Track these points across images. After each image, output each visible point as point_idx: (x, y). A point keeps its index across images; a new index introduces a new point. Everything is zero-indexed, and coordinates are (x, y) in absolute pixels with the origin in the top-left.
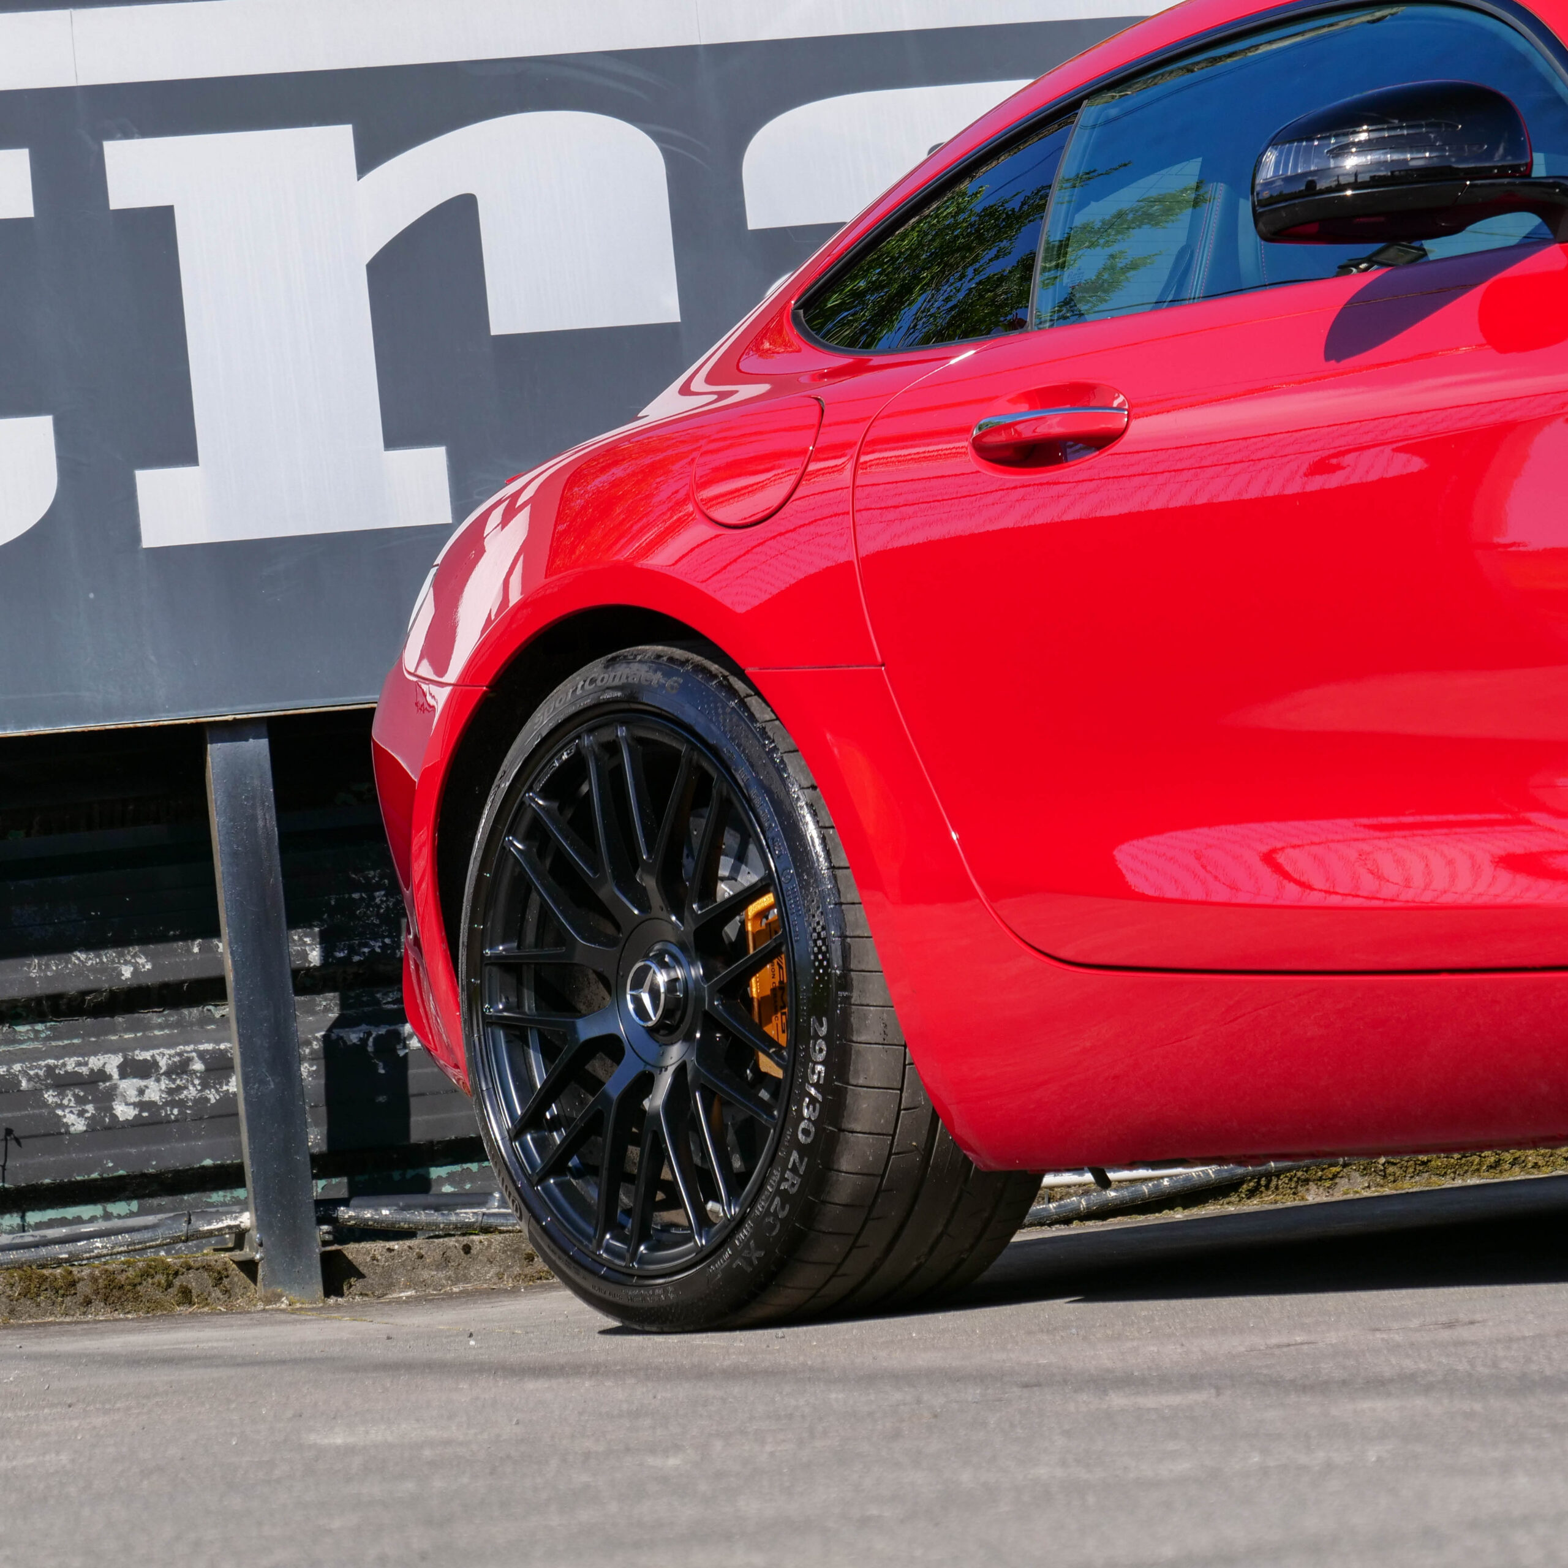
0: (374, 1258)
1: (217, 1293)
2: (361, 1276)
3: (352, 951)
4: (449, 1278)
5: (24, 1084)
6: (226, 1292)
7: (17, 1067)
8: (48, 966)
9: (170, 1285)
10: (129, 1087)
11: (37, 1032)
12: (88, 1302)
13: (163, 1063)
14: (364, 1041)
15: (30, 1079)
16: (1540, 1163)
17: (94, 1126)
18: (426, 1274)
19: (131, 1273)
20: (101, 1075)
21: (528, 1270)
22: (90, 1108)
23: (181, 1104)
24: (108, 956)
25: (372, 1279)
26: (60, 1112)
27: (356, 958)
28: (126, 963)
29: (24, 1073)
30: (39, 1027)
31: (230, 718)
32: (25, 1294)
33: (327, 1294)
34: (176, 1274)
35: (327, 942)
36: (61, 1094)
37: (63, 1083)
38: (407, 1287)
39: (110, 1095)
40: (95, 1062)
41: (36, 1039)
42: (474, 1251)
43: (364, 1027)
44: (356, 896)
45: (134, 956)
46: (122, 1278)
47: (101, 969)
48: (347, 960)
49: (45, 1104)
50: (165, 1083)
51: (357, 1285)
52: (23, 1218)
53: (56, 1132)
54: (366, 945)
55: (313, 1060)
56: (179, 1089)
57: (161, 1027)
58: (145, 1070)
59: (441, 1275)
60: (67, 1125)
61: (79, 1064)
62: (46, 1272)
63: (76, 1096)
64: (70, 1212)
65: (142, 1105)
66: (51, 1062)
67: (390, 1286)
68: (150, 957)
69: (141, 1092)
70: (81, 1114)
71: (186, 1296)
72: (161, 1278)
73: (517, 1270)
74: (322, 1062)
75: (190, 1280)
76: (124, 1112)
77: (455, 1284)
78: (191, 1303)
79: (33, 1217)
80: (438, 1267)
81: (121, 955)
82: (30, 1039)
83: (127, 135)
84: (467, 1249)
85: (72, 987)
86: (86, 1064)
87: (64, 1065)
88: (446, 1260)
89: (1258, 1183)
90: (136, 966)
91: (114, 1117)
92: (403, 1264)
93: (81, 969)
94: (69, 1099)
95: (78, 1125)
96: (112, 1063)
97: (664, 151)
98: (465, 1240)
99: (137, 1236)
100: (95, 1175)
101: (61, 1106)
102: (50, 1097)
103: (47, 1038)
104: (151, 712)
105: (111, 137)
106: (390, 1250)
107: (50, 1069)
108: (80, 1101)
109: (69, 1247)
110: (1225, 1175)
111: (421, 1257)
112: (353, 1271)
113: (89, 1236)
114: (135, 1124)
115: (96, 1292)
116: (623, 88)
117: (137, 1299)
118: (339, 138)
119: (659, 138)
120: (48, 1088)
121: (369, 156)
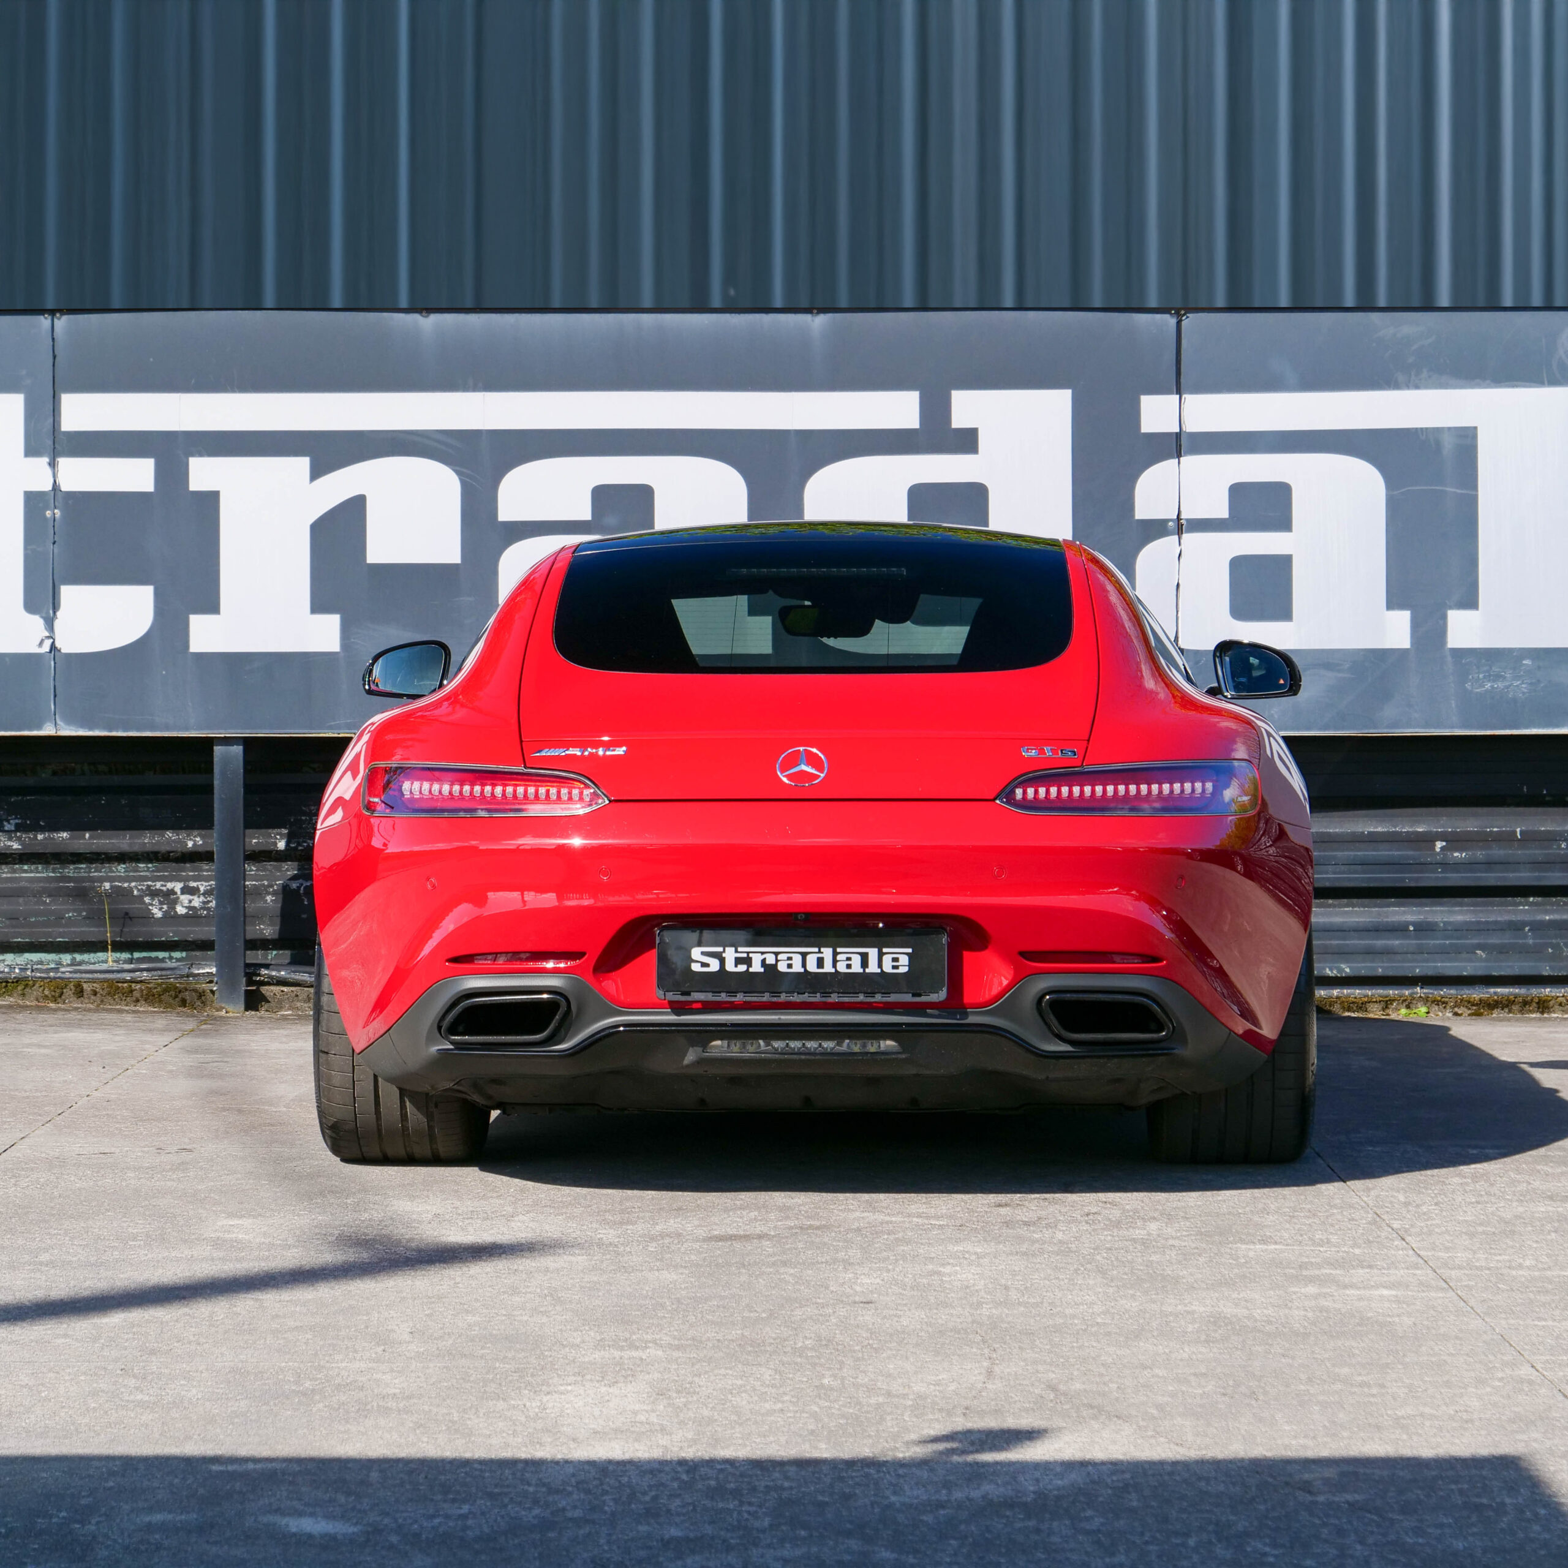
0: (275, 994)
1: (198, 1003)
2: (269, 1002)
3: (299, 844)
5: (135, 892)
6: (203, 1002)
7: (133, 884)
8: (154, 838)
9: (176, 997)
10: (185, 899)
11: (148, 868)
12: (137, 1001)
13: (202, 889)
14: (299, 888)
15: (139, 890)
17: (166, 914)
18: (299, 1004)
19: (159, 989)
20: (172, 892)
22: (165, 907)
23: (208, 909)
24: (182, 835)
25: (273, 1004)
26: (150, 907)
27: (300, 848)
28: (190, 840)
29: (136, 887)
30: (150, 865)
31: (222, 735)
32: (109, 994)
33: (247, 1009)
34: (180, 992)
35: (290, 839)
36: (153, 899)
37: (154, 894)
38: (289, 1009)
39: (176, 901)
40: (170, 885)
41: (148, 871)
43: (301, 881)
44: (303, 818)
45: (195, 837)
46: (154, 991)
47: (179, 841)
48: (295, 849)
49: (144, 903)
50: (202, 899)
51: (266, 1006)
52: (132, 955)
53: (148, 916)
54: (305, 842)
55: (274, 893)
56: (209, 902)
57: (207, 871)
58: (193, 891)
59: (306, 1005)
60: (153, 914)
61: (162, 886)
62: (120, 985)
63: (159, 900)
64: (153, 954)
65: (189, 908)
66: (150, 883)
67: (281, 1008)
68: (202, 837)
69: (190, 901)
70: (160, 909)
71: (184, 1003)
72: (173, 993)
74: (281, 896)
75: (187, 995)
76: (181, 910)
78: (185, 1007)
79: (136, 955)
80: (305, 1002)
81: (188, 836)
82: (144, 871)
83: (201, 455)
85: (164, 848)
86: (165, 886)
87: (155, 886)
90: (195, 841)
91: (176, 912)
92: (288, 998)
93: (169, 840)
94: (156, 902)
95: (159, 914)
96: (178, 886)
97: (460, 479)
99: (164, 973)
100: (163, 939)
101: (152, 905)
102: (147, 900)
103: (153, 871)
104: (187, 729)
105: (193, 455)
106: (282, 991)
107: (149, 887)
108: (161, 903)
109: (132, 975)
111: (297, 996)
112: (264, 999)
114: (185, 916)
115: (142, 996)
116: (443, 448)
117: (160, 1001)
118: (303, 463)
119: (457, 472)
120: (147, 895)
121: (316, 473)
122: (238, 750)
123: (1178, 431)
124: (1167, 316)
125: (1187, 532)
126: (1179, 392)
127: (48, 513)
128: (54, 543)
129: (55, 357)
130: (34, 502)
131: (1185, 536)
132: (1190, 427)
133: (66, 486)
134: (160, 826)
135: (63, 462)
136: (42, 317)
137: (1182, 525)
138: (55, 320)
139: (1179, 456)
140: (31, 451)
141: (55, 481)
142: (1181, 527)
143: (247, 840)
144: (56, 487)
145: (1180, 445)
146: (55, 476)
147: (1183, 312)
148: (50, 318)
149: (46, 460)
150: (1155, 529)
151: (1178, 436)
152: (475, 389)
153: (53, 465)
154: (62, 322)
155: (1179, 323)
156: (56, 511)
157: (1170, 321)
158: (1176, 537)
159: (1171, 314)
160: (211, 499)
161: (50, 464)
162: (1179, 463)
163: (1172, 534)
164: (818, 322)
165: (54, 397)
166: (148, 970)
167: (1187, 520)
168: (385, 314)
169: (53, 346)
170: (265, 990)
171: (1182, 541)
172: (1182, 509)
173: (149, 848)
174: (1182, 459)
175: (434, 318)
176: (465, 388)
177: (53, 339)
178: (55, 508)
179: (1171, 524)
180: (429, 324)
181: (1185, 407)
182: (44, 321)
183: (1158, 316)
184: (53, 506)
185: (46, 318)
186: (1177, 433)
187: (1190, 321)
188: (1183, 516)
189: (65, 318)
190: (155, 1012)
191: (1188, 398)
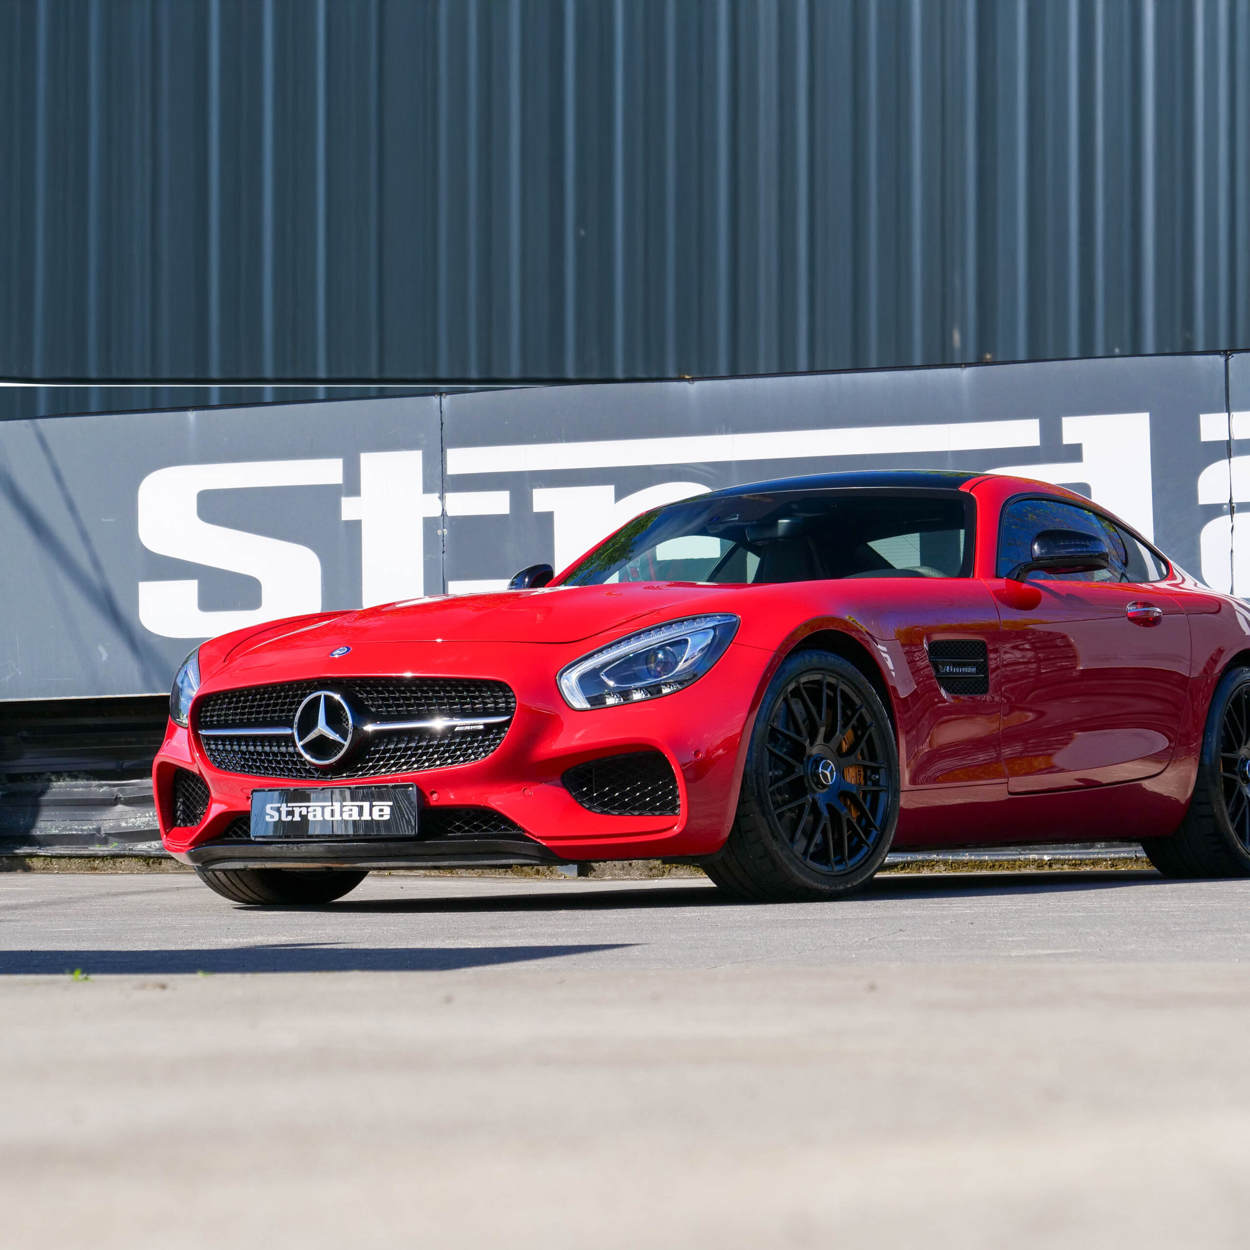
1: (548, 872)
4: (624, 874)
6: (551, 872)
16: (1009, 867)
18: (616, 872)
21: (650, 874)
33: (579, 875)
38: (609, 876)
42: (633, 865)
51: (594, 874)
59: (621, 872)
73: (646, 873)
77: (625, 876)
78: (539, 875)
80: (620, 870)
83: (541, 487)
84: (630, 865)
88: (623, 868)
89: (905, 865)
92: (609, 868)
105: (535, 488)
110: (891, 861)
111: (615, 866)
116: (706, 475)
118: (610, 490)
121: (619, 497)
123: (1228, 439)
124: (1218, 357)
125: (1237, 512)
126: (1228, 411)
127: (439, 532)
128: (443, 552)
129: (442, 424)
130: (430, 524)
131: (1236, 515)
132: (1238, 436)
133: (451, 513)
135: (449, 496)
136: (434, 397)
137: (1233, 507)
138: (442, 398)
139: (1230, 457)
140: (427, 489)
141: (443, 509)
142: (1232, 509)
144: (444, 514)
145: (1230, 450)
146: (443, 506)
147: (1229, 353)
148: (439, 397)
149: (437, 495)
150: (1213, 511)
151: (1229, 442)
152: (727, 432)
153: (442, 498)
154: (447, 400)
155: (1227, 360)
156: (444, 530)
157: (1221, 359)
158: (1230, 516)
159: (1220, 354)
160: (547, 518)
161: (440, 498)
162: (1230, 462)
163: (1227, 514)
164: (966, 374)
165: (442, 452)
167: (1237, 503)
168: (664, 384)
169: (441, 416)
171: (1234, 519)
172: (1233, 496)
174: (1231, 459)
175: (697, 384)
176: (720, 432)
177: (441, 412)
178: (444, 528)
179: (1225, 507)
180: (693, 389)
181: (1233, 421)
182: (435, 400)
183: (1211, 357)
184: (442, 527)
185: (436, 398)
186: (1227, 441)
187: (1234, 359)
188: (1234, 501)
189: (448, 397)
191: (1235, 415)
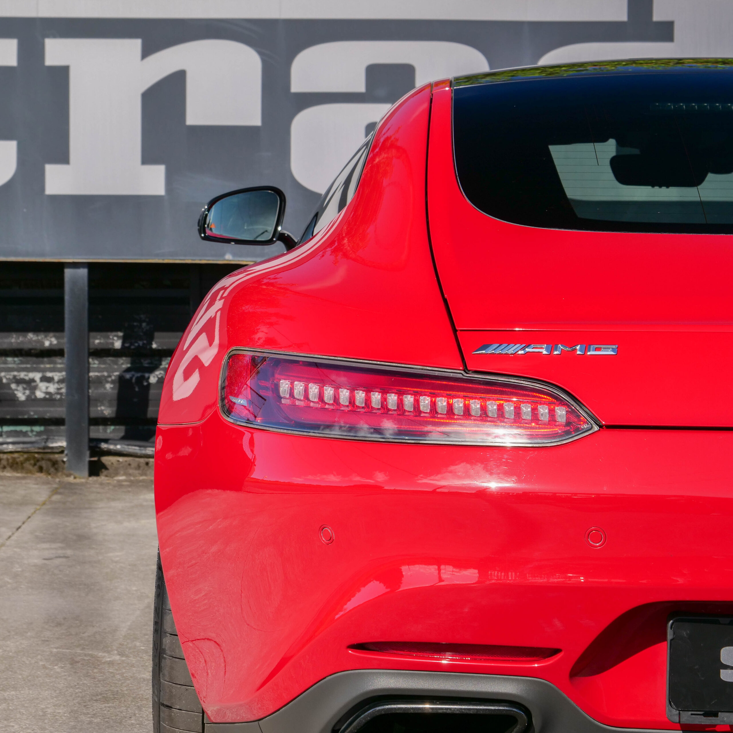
0: (112, 463)
1: (52, 469)
2: (108, 469)
3: (131, 344)
4: (139, 474)
5: (4, 381)
6: (55, 470)
7: (2, 374)
8: (19, 338)
9: (35, 464)
10: (43, 386)
11: (15, 361)
12: (4, 468)
13: (56, 378)
14: (131, 378)
15: (7, 379)
17: (28, 398)
18: (131, 471)
19: (21, 459)
20: (33, 380)
22: (28, 392)
23: (61, 394)
24: (41, 336)
25: (111, 471)
26: (16, 393)
27: (132, 347)
28: (48, 340)
29: (5, 376)
30: (16, 359)
31: (71, 261)
33: (90, 475)
34: (38, 461)
35: (125, 339)
36: (18, 386)
37: (19, 382)
38: (123, 475)
39: (35, 388)
40: (31, 375)
41: (14, 363)
42: (150, 465)
43: (133, 373)
44: (135, 324)
45: (51, 337)
46: (18, 460)
47: (38, 341)
48: (129, 348)
49: (10, 389)
50: (56, 386)
51: (105, 472)
53: (12, 400)
54: (137, 342)
55: (112, 382)
56: (61, 388)
57: (60, 364)
58: (49, 380)
59: (137, 472)
60: (18, 398)
61: (25, 375)
63: (23, 387)
65: (47, 393)
66: (16, 373)
67: (117, 474)
68: (57, 338)
69: (47, 388)
70: (24, 393)
71: (41, 470)
72: (32, 462)
74: (117, 385)
75: (43, 464)
76: (39, 394)
77: (141, 476)
78: (42, 472)
79: (5, 429)
80: (136, 469)
81: (46, 337)
82: (12, 364)
83: (54, 36)
84: (147, 464)
85: (27, 346)
86: (27, 375)
87: (19, 375)
88: (139, 467)
90: (51, 342)
91: (36, 396)
92: (123, 467)
93: (30, 341)
94: (20, 388)
95: (22, 398)
96: (37, 376)
97: (261, 58)
98: (147, 460)
99: (25, 446)
100: (26, 416)
101: (17, 390)
102: (13, 386)
103: (19, 364)
105: (48, 37)
106: (118, 461)
107: (15, 377)
108: (25, 389)
111: (130, 465)
112: (104, 467)
113: (8, 443)
114: (44, 399)
115: (8, 464)
116: (249, 33)
117: (23, 468)
118: (136, 44)
119: (260, 53)
120: (13, 383)
121: (146, 53)
122: (84, 272)
134: (24, 329)
143: (91, 341)
160: (63, 72)
166: (13, 443)
170: (106, 460)
173: (15, 346)
190: (18, 478)
